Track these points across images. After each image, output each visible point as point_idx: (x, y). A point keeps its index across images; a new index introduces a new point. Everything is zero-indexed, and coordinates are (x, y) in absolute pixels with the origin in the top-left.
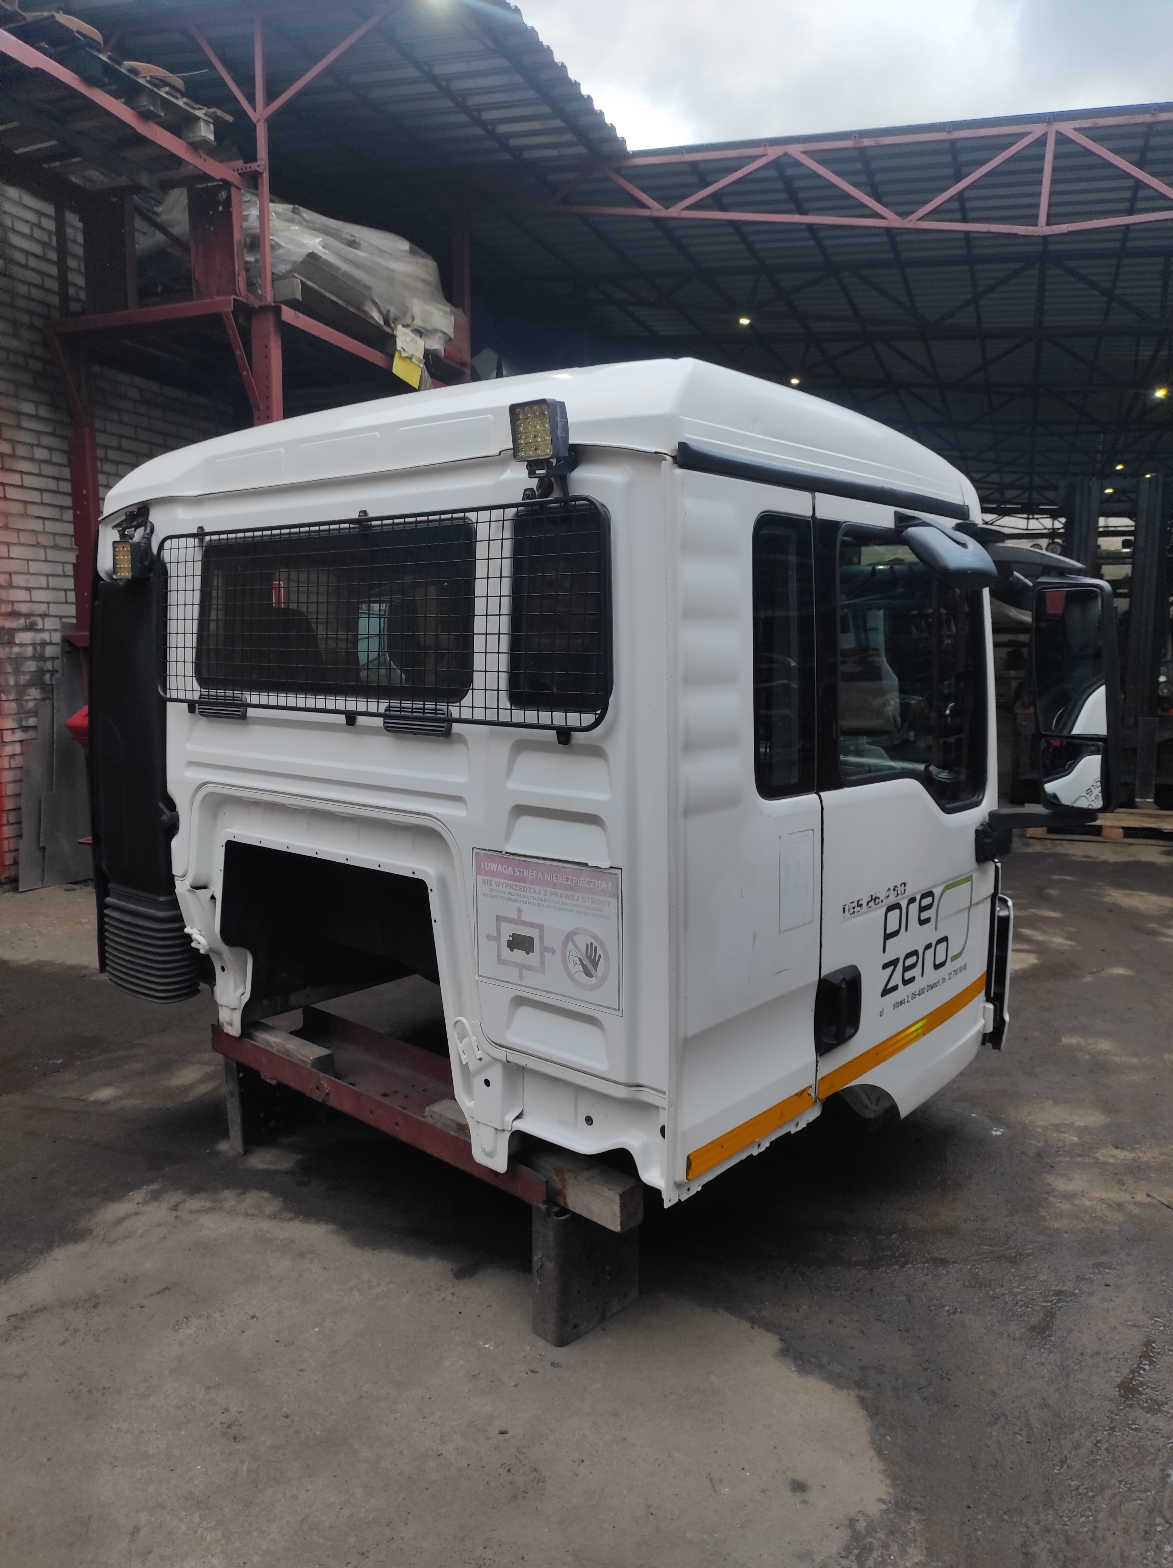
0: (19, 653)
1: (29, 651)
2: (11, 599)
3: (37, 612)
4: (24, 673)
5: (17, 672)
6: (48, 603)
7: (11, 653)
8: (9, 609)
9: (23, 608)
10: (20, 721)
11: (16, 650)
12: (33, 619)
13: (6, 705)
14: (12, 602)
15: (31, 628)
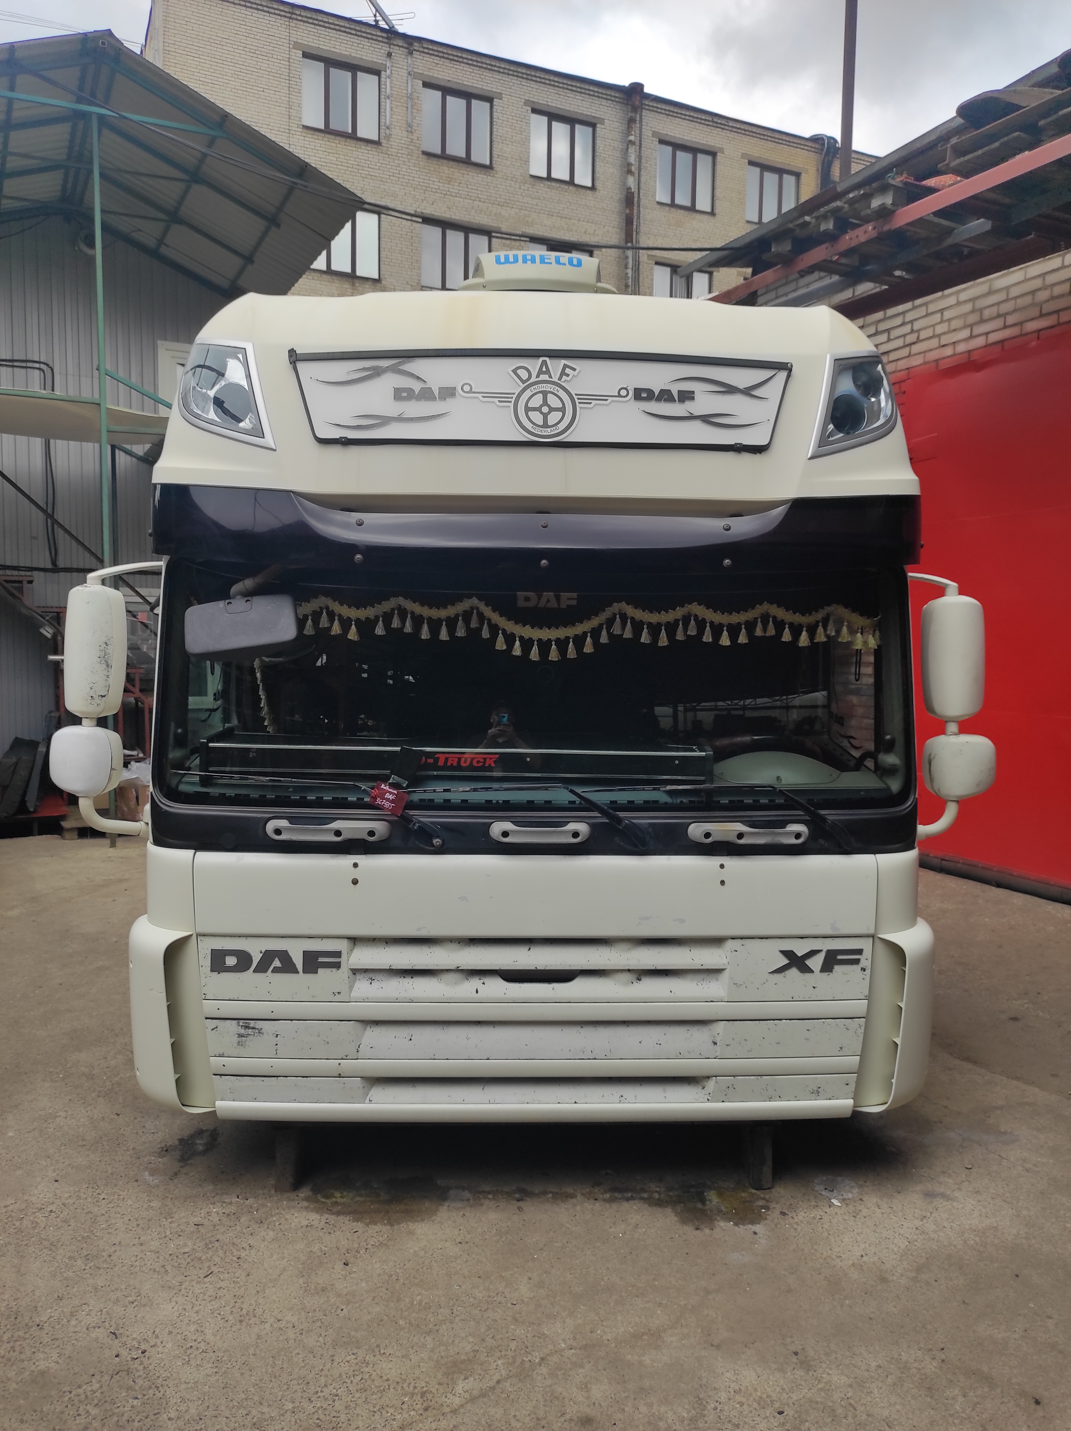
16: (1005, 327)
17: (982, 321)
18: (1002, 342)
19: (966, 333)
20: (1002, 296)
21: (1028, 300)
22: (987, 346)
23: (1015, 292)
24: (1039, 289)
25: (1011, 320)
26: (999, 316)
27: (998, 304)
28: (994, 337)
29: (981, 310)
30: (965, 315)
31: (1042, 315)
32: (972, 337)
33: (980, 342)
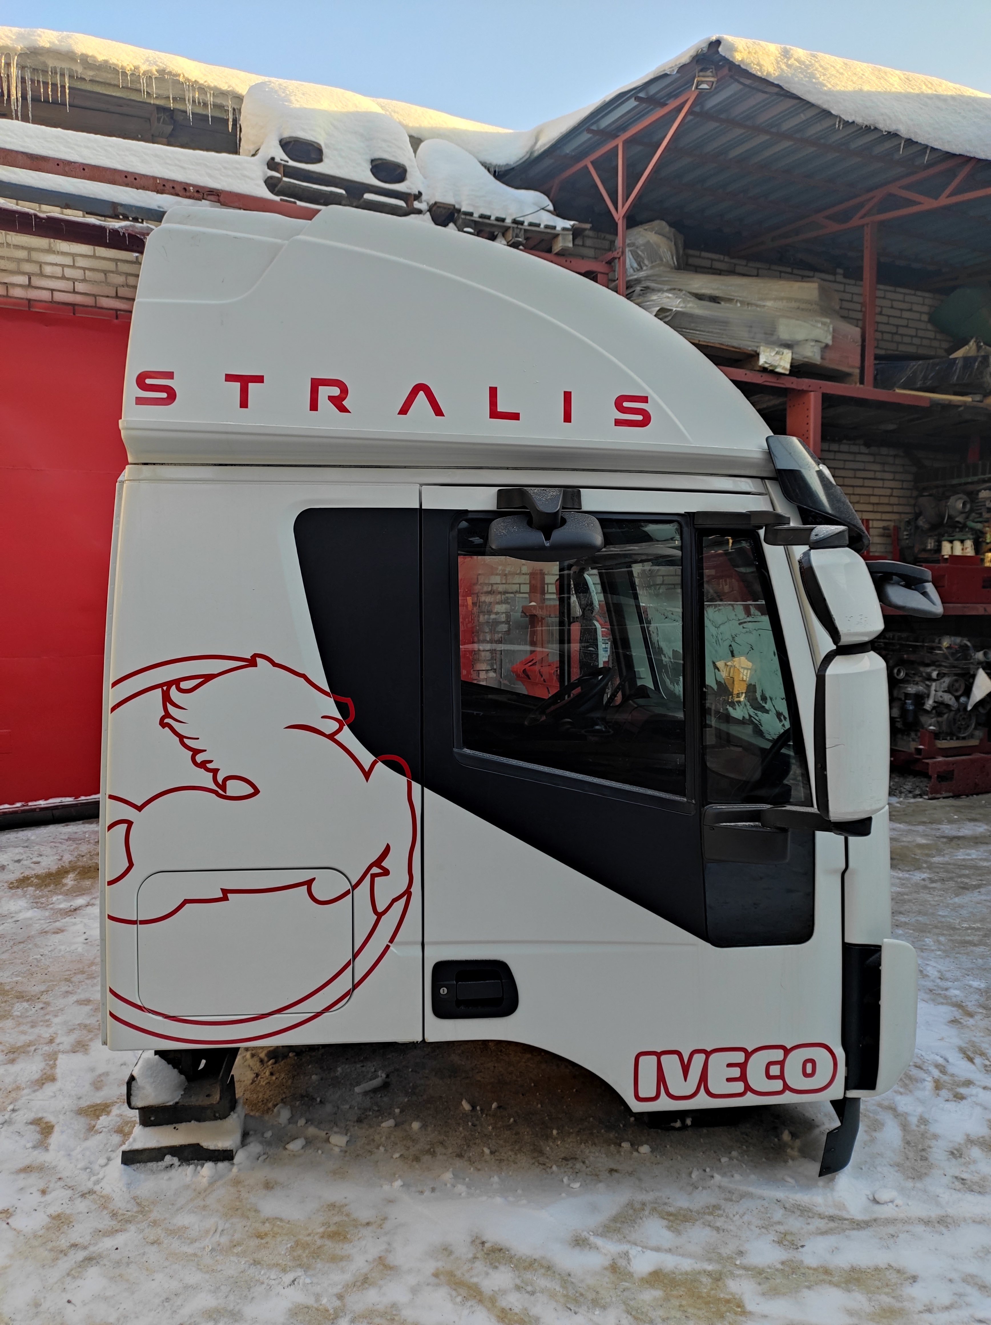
0: (495, 619)
1: (503, 618)
2: (491, 582)
3: (510, 591)
4: (498, 632)
5: (493, 631)
6: (520, 584)
7: (489, 619)
8: (490, 589)
9: (501, 588)
10: (492, 665)
11: (493, 616)
12: (507, 595)
13: (483, 654)
14: (492, 584)
15: (506, 602)
16: (74, 292)
17: (42, 275)
18: (73, 305)
19: (23, 280)
20: (68, 261)
21: (100, 276)
22: (52, 302)
23: (81, 262)
24: (112, 272)
25: (80, 287)
26: (63, 278)
27: (63, 266)
28: (59, 297)
29: (41, 264)
30: (19, 261)
31: (117, 297)
32: (30, 286)
33: (45, 295)
